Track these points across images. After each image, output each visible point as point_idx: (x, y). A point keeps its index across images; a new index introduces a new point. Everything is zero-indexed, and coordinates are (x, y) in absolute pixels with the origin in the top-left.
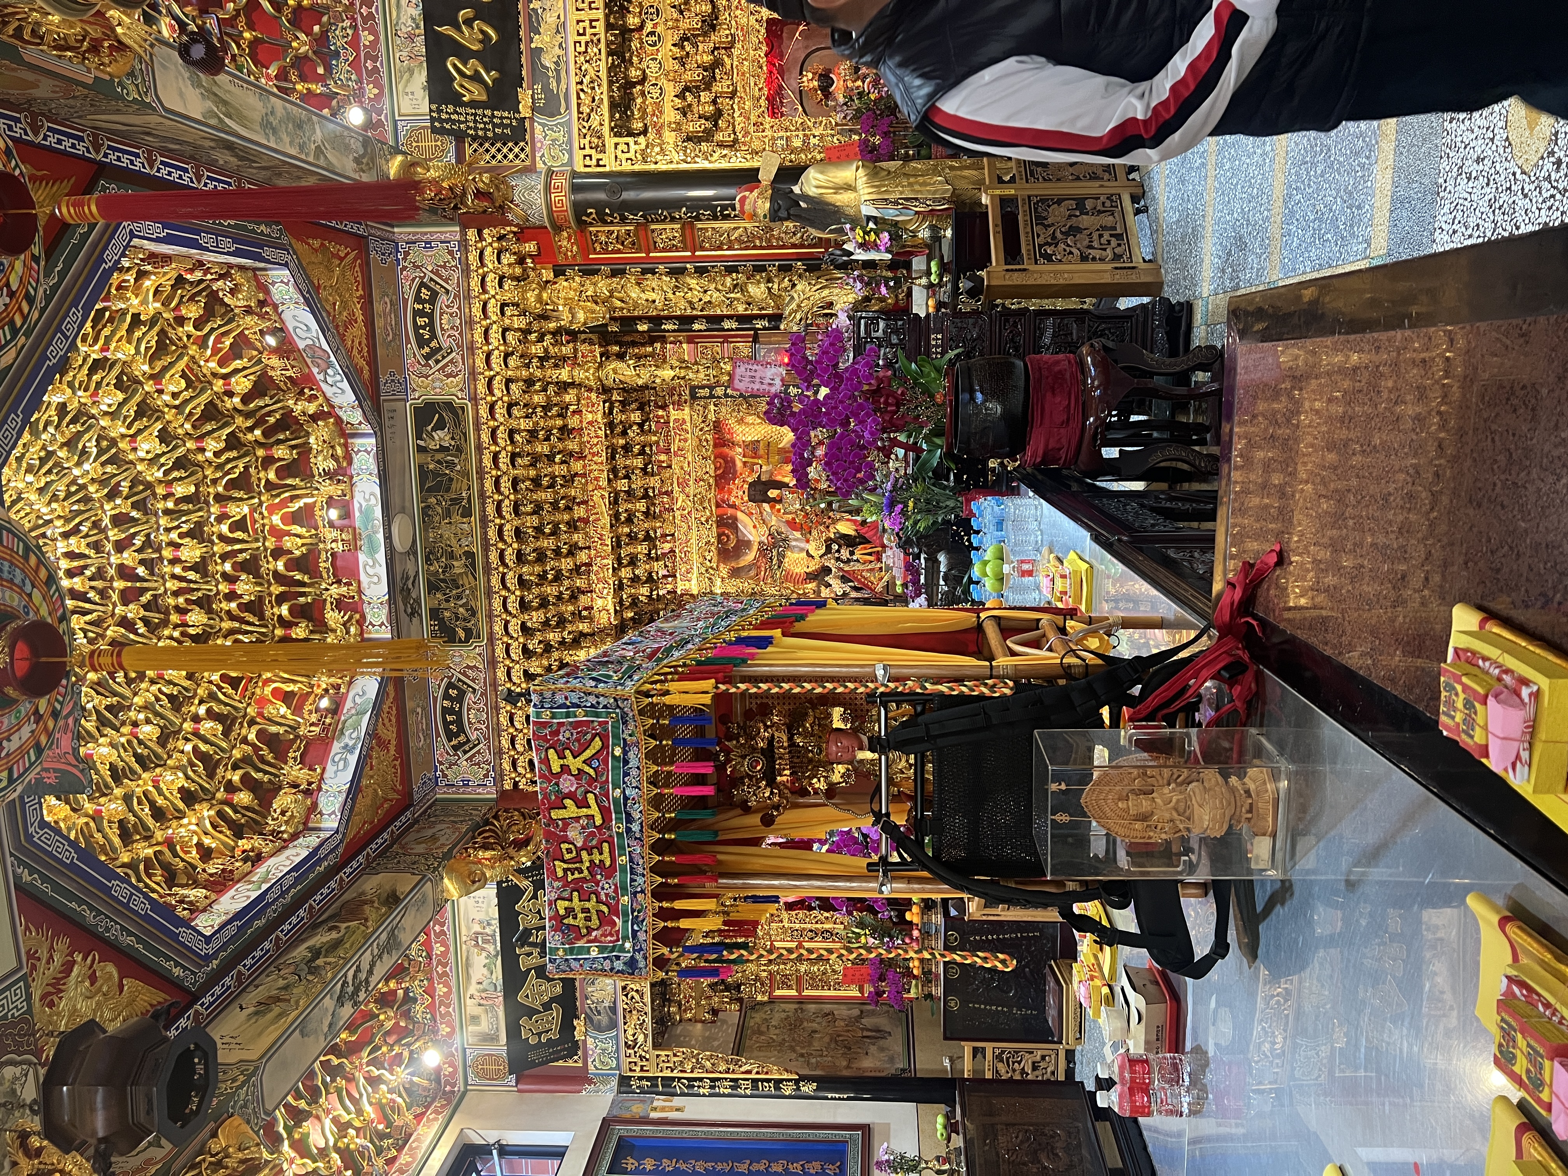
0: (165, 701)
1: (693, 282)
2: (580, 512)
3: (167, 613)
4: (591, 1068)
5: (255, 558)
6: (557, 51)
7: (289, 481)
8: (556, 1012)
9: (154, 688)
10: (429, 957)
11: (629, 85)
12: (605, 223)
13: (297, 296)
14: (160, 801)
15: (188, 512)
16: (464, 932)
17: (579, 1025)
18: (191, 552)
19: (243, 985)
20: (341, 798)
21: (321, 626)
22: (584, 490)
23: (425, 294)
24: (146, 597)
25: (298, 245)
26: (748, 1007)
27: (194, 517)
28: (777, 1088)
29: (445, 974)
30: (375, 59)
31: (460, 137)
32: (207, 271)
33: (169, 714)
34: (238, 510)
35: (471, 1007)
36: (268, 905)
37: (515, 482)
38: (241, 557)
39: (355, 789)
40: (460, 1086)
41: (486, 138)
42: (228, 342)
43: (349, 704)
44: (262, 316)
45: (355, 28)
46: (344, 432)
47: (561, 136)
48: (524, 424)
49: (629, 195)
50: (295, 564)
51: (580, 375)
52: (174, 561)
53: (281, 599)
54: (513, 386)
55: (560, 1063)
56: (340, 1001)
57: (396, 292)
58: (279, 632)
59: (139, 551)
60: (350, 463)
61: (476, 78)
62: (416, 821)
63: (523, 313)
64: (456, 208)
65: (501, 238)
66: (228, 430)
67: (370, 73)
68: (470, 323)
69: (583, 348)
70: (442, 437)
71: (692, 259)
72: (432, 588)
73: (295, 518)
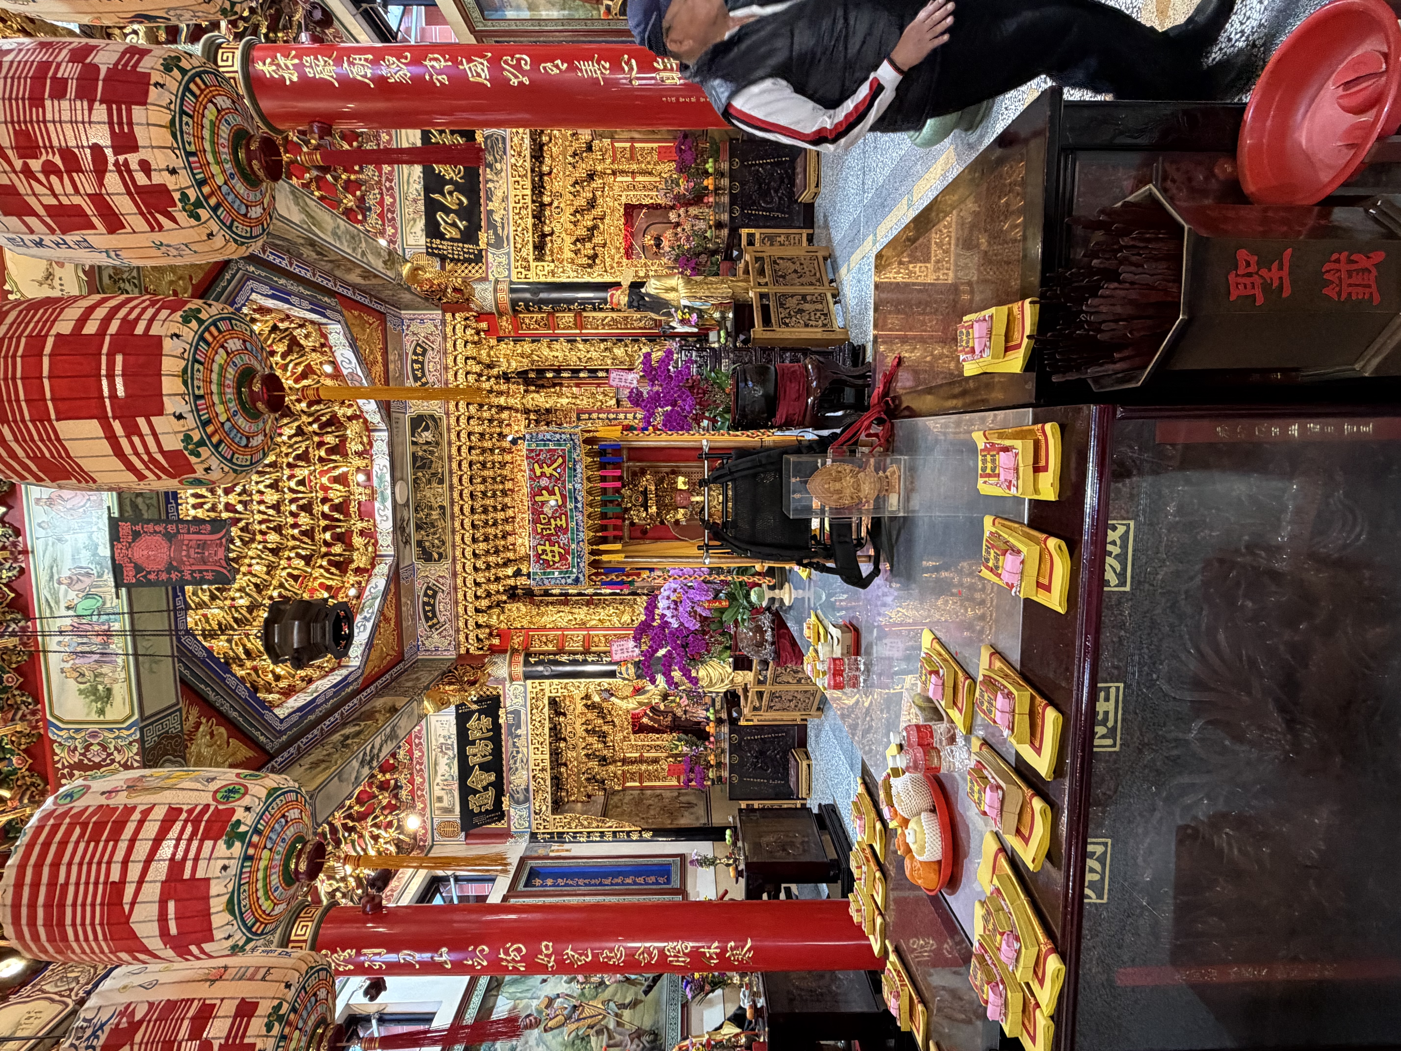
0: (252, 587)
1: (581, 346)
2: (509, 485)
3: (254, 534)
4: (513, 829)
5: (310, 504)
6: (502, 212)
7: (333, 457)
8: (491, 792)
9: (246, 578)
10: (411, 759)
11: (544, 236)
12: (529, 311)
13: (344, 341)
14: (249, 645)
15: (270, 473)
16: (434, 743)
17: (506, 800)
18: (271, 497)
19: (301, 754)
20: (362, 648)
21: (350, 547)
22: (512, 472)
23: (419, 350)
24: (241, 524)
25: (346, 313)
26: (609, 794)
27: (274, 476)
28: (628, 836)
29: (421, 770)
30: (393, 212)
31: (443, 258)
32: (292, 322)
33: (255, 595)
34: (302, 473)
35: (437, 792)
36: (318, 706)
37: (471, 464)
38: (301, 502)
39: (370, 645)
40: (429, 842)
41: (459, 260)
42: (300, 369)
43: (367, 593)
44: (323, 353)
45: (381, 194)
46: (368, 428)
47: (504, 260)
48: (478, 429)
49: (543, 295)
50: (335, 508)
51: (511, 401)
52: (261, 502)
53: (325, 529)
54: (471, 407)
55: (493, 825)
56: (362, 763)
57: (401, 349)
58: (324, 549)
59: (240, 495)
60: (371, 447)
61: (454, 225)
62: (406, 670)
63: (479, 363)
64: (440, 299)
65: (466, 319)
66: (296, 424)
67: (389, 221)
68: (446, 368)
69: (513, 387)
70: (427, 436)
71: (581, 335)
72: (419, 527)
73: (336, 480)
